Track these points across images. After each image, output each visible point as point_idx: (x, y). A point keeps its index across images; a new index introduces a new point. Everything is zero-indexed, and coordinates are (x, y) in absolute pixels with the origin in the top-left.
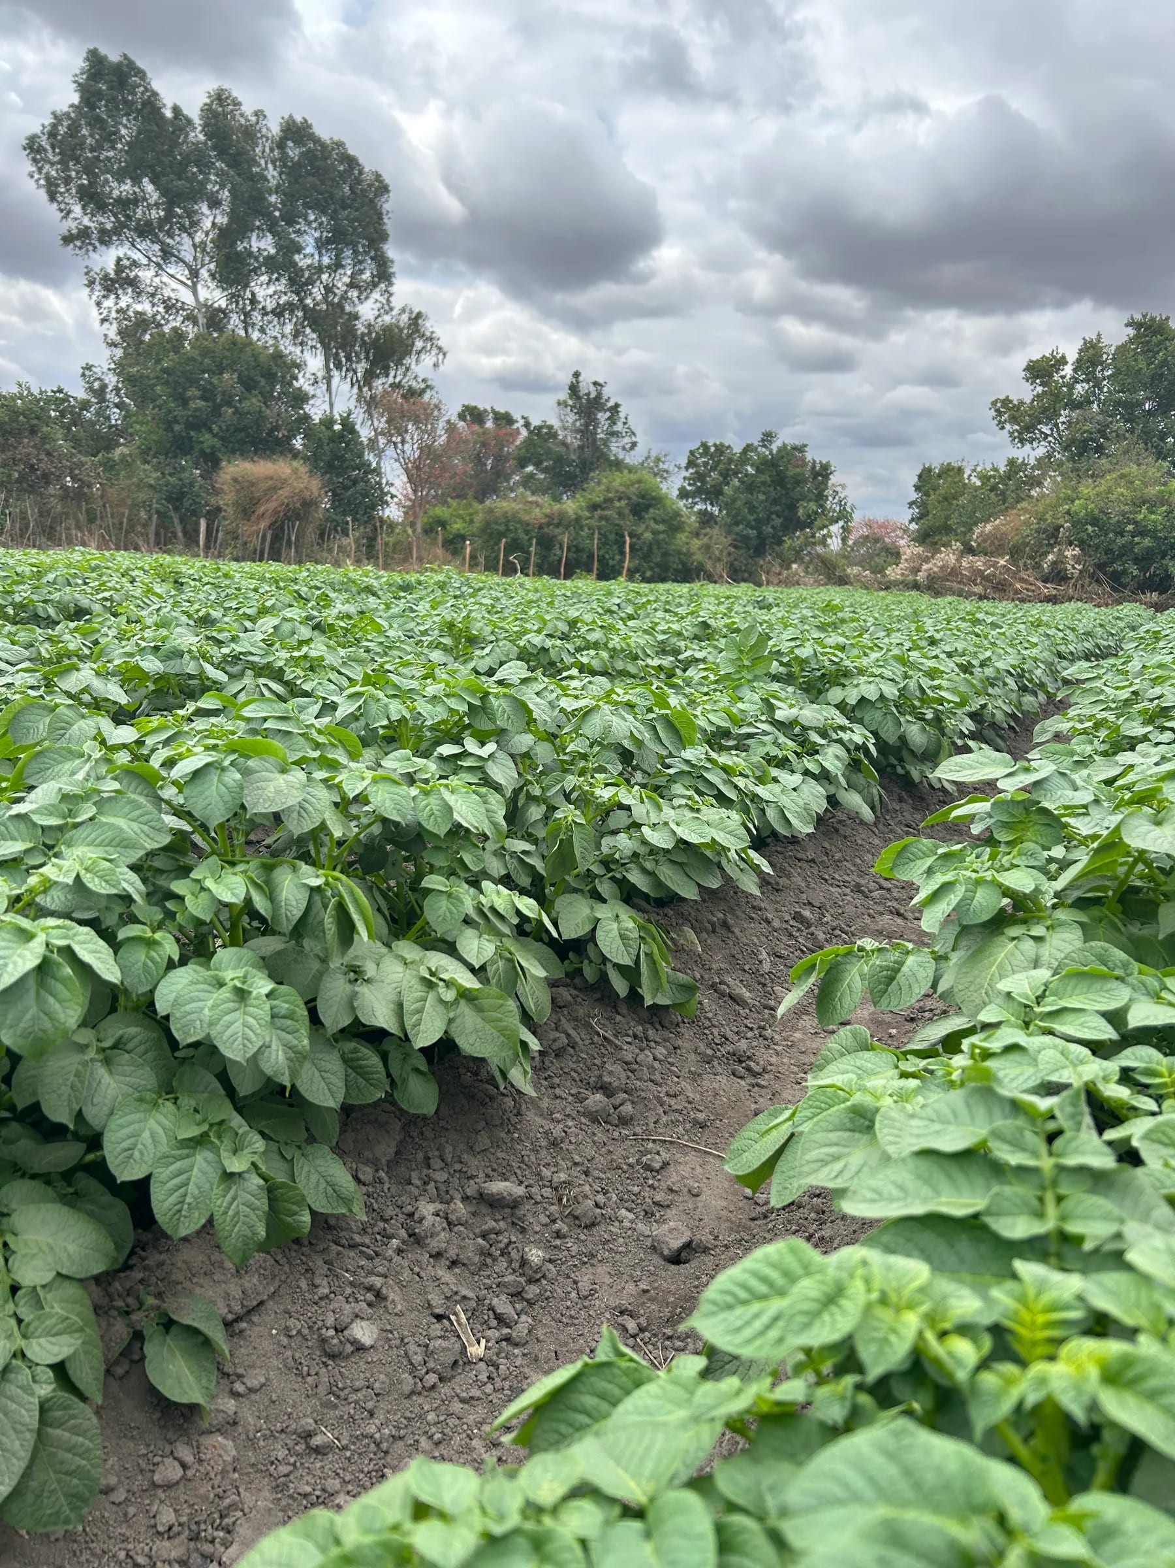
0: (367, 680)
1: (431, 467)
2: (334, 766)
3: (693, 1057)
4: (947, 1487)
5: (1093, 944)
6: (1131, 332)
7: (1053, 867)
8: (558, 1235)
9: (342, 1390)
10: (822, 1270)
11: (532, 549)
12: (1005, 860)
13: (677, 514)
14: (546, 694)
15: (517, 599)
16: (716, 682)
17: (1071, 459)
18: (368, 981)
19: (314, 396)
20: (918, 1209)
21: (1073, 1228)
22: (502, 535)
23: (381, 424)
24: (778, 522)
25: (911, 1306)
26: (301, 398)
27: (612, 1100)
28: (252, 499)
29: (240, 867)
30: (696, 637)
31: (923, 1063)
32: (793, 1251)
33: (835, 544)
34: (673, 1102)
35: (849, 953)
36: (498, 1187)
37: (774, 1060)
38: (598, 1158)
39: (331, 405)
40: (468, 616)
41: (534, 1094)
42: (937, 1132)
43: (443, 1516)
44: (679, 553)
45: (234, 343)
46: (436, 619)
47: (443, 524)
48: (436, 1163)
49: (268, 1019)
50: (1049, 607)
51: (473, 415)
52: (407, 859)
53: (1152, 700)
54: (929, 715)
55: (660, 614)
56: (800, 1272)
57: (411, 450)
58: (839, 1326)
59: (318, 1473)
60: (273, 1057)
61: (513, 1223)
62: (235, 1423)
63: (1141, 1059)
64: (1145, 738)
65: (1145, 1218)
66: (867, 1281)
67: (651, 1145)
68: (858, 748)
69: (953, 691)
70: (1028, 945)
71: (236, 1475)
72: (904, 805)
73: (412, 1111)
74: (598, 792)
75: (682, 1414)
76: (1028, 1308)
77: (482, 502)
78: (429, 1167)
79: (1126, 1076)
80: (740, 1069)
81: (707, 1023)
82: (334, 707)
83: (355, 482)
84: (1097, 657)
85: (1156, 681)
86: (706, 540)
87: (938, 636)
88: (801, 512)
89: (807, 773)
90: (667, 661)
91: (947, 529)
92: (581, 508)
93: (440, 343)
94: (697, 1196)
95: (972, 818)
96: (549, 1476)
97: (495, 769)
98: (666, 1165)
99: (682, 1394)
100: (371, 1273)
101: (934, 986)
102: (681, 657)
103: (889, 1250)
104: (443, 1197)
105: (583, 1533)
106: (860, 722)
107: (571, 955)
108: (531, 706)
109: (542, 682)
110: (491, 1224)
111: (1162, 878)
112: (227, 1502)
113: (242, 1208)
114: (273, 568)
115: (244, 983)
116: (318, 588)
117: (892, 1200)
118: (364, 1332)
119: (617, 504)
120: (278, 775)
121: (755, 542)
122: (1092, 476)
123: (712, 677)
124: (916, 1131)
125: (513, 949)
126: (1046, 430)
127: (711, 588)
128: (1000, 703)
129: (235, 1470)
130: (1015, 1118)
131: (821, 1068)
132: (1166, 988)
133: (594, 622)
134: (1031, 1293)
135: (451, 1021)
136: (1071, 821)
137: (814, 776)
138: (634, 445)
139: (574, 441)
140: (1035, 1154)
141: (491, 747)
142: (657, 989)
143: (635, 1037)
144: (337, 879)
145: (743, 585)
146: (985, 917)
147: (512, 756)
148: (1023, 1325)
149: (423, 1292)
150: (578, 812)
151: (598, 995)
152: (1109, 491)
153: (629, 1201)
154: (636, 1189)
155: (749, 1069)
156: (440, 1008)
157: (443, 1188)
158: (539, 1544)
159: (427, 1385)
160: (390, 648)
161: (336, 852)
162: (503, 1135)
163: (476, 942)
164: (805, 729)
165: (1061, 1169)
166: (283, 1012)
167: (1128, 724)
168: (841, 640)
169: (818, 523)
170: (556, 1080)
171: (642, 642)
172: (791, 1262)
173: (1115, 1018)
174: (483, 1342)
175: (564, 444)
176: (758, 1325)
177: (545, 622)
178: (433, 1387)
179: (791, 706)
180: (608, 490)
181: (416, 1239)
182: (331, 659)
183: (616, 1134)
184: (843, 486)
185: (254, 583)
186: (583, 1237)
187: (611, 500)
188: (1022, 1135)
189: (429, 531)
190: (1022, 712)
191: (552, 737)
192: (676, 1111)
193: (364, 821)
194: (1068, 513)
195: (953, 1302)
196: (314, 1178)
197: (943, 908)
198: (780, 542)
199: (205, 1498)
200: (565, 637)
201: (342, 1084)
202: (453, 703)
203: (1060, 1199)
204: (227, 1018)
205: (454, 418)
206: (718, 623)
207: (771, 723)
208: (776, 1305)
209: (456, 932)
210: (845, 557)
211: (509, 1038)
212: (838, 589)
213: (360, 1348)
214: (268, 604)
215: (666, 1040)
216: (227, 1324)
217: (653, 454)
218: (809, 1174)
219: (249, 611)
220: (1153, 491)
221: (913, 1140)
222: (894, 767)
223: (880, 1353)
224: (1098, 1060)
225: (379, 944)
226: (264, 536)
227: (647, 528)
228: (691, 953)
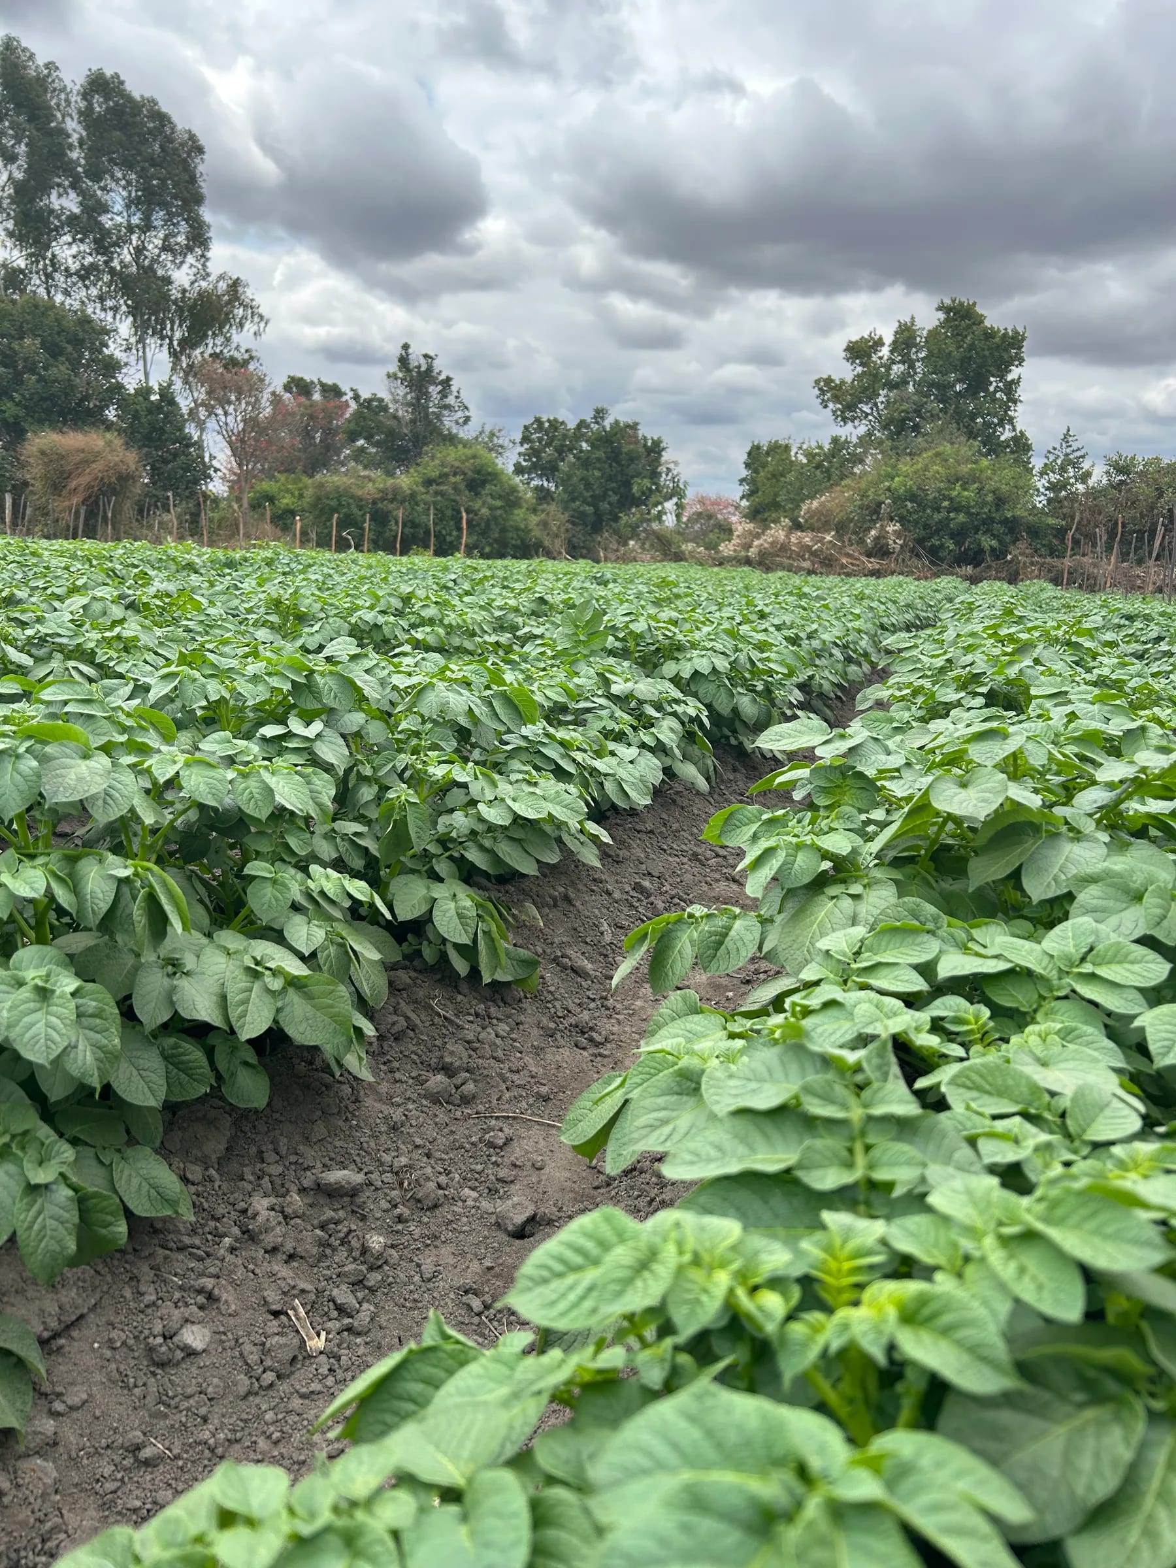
0: (183, 660)
1: (256, 440)
2: (144, 750)
3: (535, 1032)
4: (748, 1444)
5: (906, 899)
6: (941, 316)
7: (871, 829)
8: (400, 1219)
9: (172, 1398)
10: (636, 1237)
11: (366, 525)
12: (824, 824)
13: (514, 490)
14: (377, 670)
15: (349, 576)
16: (553, 657)
17: (890, 437)
18: (187, 974)
19: (126, 364)
20: (734, 1168)
21: (881, 1175)
22: (334, 510)
23: (201, 394)
24: (614, 498)
25: (723, 1265)
26: (112, 366)
27: (454, 1080)
28: (62, 472)
29: (41, 860)
30: (533, 613)
31: (749, 1024)
32: (608, 1219)
33: (670, 520)
34: (515, 1077)
35: (680, 921)
36: (336, 1176)
37: (615, 1029)
38: (440, 1139)
39: (146, 375)
40: (296, 592)
41: (372, 1079)
42: (753, 1091)
43: (251, 1523)
44: (517, 529)
45: (36, 306)
46: (262, 596)
47: (271, 499)
48: (271, 1157)
49: (74, 1017)
50: (873, 580)
51: (299, 386)
52: (232, 847)
53: (964, 667)
54: (760, 688)
55: (497, 590)
56: (614, 1239)
57: (235, 422)
58: (650, 1291)
59: (148, 1486)
60: (80, 1057)
61: (353, 1211)
62: (55, 1444)
63: (950, 1009)
64: (958, 704)
65: (947, 1160)
66: (680, 1245)
67: (493, 1122)
68: (692, 720)
69: (782, 663)
70: (847, 903)
71: (58, 1497)
72: (738, 775)
73: (242, 1105)
74: (431, 770)
75: (504, 1391)
76: (835, 1258)
77: (311, 476)
78: (263, 1161)
79: (937, 1026)
80: (583, 1041)
81: (550, 997)
82: (147, 689)
83: (175, 455)
84: (918, 628)
85: (968, 649)
86: (543, 516)
87: (767, 610)
88: (635, 489)
89: (643, 746)
90: (505, 638)
91: (776, 505)
92: (417, 484)
93: (261, 310)
94: (540, 1169)
95: (793, 784)
96: (364, 1468)
97: (325, 749)
98: (509, 1141)
99: (504, 1371)
100: (202, 1274)
101: (760, 948)
102: (519, 633)
103: (707, 1211)
104: (279, 1191)
105: (395, 1524)
106: (695, 695)
107: (410, 937)
108: (359, 683)
109: (373, 658)
110: (330, 1214)
111: (970, 835)
112: (48, 1525)
113: (49, 1222)
114: (88, 546)
115: (47, 981)
116: (136, 567)
117: (709, 1160)
118: (195, 1337)
119: (453, 479)
120: (80, 761)
121: (592, 519)
122: (910, 454)
123: (549, 653)
124: (734, 1092)
125: (344, 934)
126: (866, 409)
127: (550, 564)
128: (826, 673)
129: (56, 1492)
130: (826, 1073)
131: (653, 1033)
132: (973, 939)
133: (428, 597)
134: (838, 1241)
135: (279, 1010)
136: (887, 784)
137: (651, 750)
138: (467, 419)
139: (405, 414)
140: (845, 1106)
141: (317, 727)
142: (495, 966)
143: (477, 1015)
144: (148, 869)
145: (582, 562)
146: (807, 880)
147: (343, 736)
148: (829, 1273)
149: (258, 1290)
150: (411, 792)
151: (438, 976)
152: (926, 468)
153: (472, 1180)
154: (479, 1167)
155: (591, 1040)
156: (267, 999)
157: (278, 1181)
158: (351, 1541)
159: (265, 1384)
160: (211, 627)
161: (149, 840)
162: (341, 1123)
163: (305, 928)
164: (641, 702)
165: (870, 1118)
166: (91, 1011)
167: (943, 690)
168: (674, 614)
169: (653, 499)
170: (396, 1064)
171: (479, 618)
172: (606, 1232)
173: (926, 970)
174: (323, 1334)
175: (395, 417)
176: (572, 1297)
177: (378, 599)
178: (271, 1385)
179: (627, 680)
180: (443, 465)
181: (250, 1236)
182: (145, 639)
183: (458, 1114)
184: (676, 463)
185: (65, 561)
186: (425, 1220)
187: (446, 475)
188: (832, 1089)
189: (256, 506)
190: (848, 681)
191: (386, 716)
192: (519, 1086)
193: (179, 807)
194: (889, 489)
195: (764, 1257)
196: (135, 1181)
197: (766, 873)
198: (616, 519)
199: (23, 1524)
200: (399, 614)
201: (163, 1082)
202: (275, 682)
203: (868, 1148)
204: (27, 1019)
205: (280, 390)
206: (556, 599)
207: (607, 697)
208: (591, 1275)
209: (283, 920)
210: (679, 533)
211: (341, 1024)
212: (673, 565)
213: (190, 1353)
214: (79, 583)
215: (508, 1017)
216: (43, 1343)
217: (488, 429)
218: (639, 1140)
219: (58, 591)
220: (965, 469)
221: (730, 1100)
222: (727, 738)
223: (692, 1314)
224: (911, 1012)
225: (198, 935)
226: (77, 513)
227: (484, 503)
228: (533, 929)
